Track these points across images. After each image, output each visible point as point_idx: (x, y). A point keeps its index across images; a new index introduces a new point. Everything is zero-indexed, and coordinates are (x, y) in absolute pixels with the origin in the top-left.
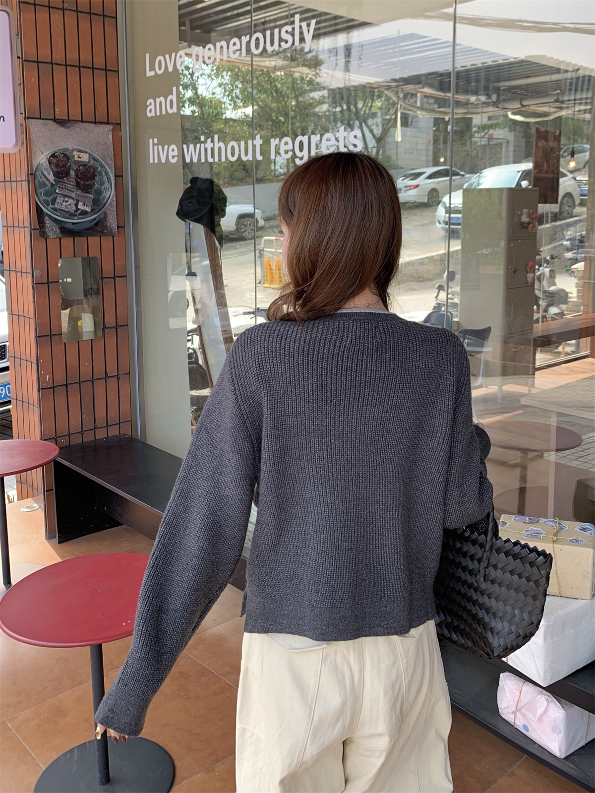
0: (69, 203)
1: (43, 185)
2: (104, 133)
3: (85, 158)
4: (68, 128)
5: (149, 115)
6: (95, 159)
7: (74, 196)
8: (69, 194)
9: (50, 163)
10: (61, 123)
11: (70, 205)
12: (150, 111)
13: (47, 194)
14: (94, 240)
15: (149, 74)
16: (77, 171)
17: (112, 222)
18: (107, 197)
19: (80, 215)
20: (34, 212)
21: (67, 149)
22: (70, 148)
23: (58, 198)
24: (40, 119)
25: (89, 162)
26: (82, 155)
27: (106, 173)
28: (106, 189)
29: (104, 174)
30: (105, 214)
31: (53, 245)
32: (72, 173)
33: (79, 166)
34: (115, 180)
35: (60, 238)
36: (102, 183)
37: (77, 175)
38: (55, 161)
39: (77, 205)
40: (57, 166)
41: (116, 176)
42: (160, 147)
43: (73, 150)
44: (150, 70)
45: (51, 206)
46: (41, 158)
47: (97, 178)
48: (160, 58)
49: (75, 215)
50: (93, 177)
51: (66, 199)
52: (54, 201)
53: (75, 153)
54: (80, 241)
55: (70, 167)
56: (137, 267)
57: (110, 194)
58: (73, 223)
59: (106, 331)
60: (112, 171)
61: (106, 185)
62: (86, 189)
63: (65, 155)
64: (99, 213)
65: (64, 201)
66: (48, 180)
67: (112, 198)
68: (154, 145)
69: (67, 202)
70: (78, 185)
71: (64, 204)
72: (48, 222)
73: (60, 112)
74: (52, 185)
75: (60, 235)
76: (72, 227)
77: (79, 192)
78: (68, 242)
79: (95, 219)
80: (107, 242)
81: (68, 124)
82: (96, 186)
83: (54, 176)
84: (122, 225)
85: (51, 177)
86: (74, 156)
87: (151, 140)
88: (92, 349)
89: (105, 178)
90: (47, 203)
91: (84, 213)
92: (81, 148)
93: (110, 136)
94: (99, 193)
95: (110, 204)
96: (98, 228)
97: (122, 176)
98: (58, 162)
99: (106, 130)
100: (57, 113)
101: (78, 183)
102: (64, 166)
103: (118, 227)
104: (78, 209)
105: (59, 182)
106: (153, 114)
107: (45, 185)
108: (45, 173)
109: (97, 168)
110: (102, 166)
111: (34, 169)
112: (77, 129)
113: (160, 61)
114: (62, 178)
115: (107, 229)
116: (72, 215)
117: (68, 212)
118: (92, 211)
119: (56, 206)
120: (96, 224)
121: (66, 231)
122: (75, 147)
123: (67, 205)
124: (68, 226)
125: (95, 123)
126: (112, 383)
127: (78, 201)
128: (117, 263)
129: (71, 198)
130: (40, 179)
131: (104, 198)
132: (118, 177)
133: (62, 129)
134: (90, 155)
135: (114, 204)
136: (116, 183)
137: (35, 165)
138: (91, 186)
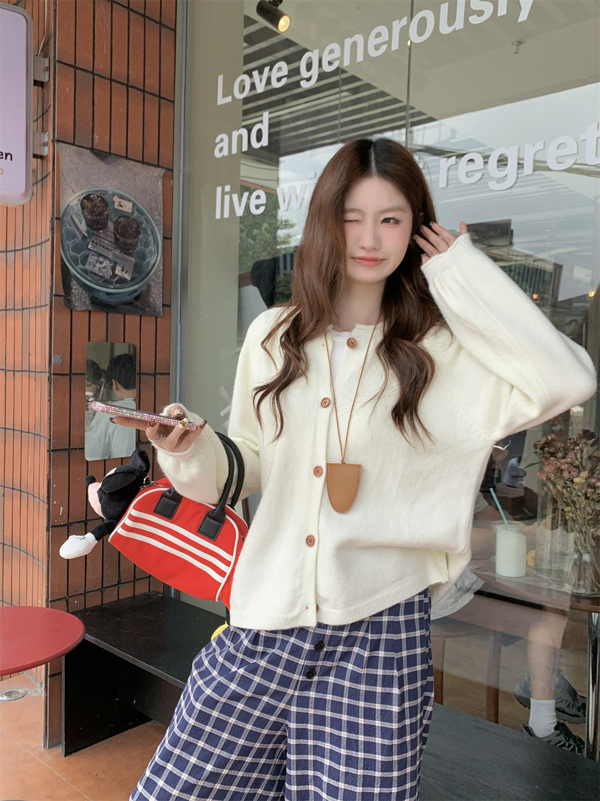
0: (104, 264)
1: (72, 235)
2: (152, 178)
3: (127, 207)
4: (109, 163)
5: (218, 155)
6: (140, 212)
7: (110, 256)
8: (105, 253)
9: (83, 208)
10: (101, 155)
11: (105, 267)
12: (221, 150)
13: (76, 249)
14: (132, 320)
15: (222, 100)
16: (116, 223)
17: (156, 298)
18: (152, 263)
19: (117, 282)
20: (57, 271)
21: (106, 192)
22: (110, 190)
23: (91, 256)
24: (74, 145)
25: (132, 213)
26: (124, 202)
27: (153, 232)
29: (149, 232)
30: (149, 286)
31: (80, 320)
32: (111, 225)
33: (120, 218)
34: (163, 242)
35: (90, 312)
36: (147, 245)
37: (116, 229)
38: (89, 205)
39: (113, 269)
40: (91, 212)
41: (164, 238)
42: (235, 196)
43: (114, 195)
44: (224, 96)
45: (80, 266)
46: (72, 199)
47: (141, 236)
48: (244, 77)
49: (111, 283)
50: (137, 233)
51: (101, 259)
52: (84, 260)
53: (115, 199)
54: (116, 319)
55: (108, 216)
57: (155, 259)
58: (108, 294)
60: (159, 230)
61: (152, 247)
62: (126, 249)
63: (103, 200)
64: (141, 284)
65: (97, 261)
66: (79, 230)
67: (158, 266)
68: (224, 194)
69: (101, 263)
70: (117, 243)
71: (98, 265)
72: (76, 288)
73: (100, 141)
74: (84, 237)
75: (90, 308)
76: (106, 298)
77: (117, 252)
78: (99, 319)
79: (136, 291)
80: (148, 324)
81: (110, 158)
82: (139, 247)
83: (87, 225)
84: (167, 303)
85: (83, 227)
86: (114, 202)
87: (219, 189)
89: (151, 238)
90: (75, 261)
91: (122, 281)
92: (123, 194)
93: (160, 184)
94: (142, 256)
95: (155, 273)
96: (138, 304)
97: (171, 239)
98: (93, 207)
99: (156, 175)
100: (96, 141)
101: (116, 239)
102: (100, 214)
103: (163, 305)
104: (114, 275)
105: (93, 234)
106: (225, 152)
107: (75, 237)
108: (76, 219)
109: (142, 224)
110: (147, 221)
111: (62, 212)
112: (120, 167)
114: (98, 229)
115: (149, 307)
116: (107, 282)
117: (102, 277)
118: (132, 279)
119: (87, 267)
120: (137, 298)
121: (99, 304)
122: (117, 191)
123: (102, 267)
124: (102, 297)
125: (143, 163)
127: (116, 264)
128: (159, 356)
129: (105, 257)
130: (69, 227)
131: (148, 263)
132: (167, 238)
133: (100, 164)
134: (134, 204)
135: (161, 273)
136: (163, 247)
137: (63, 206)
138: (132, 246)
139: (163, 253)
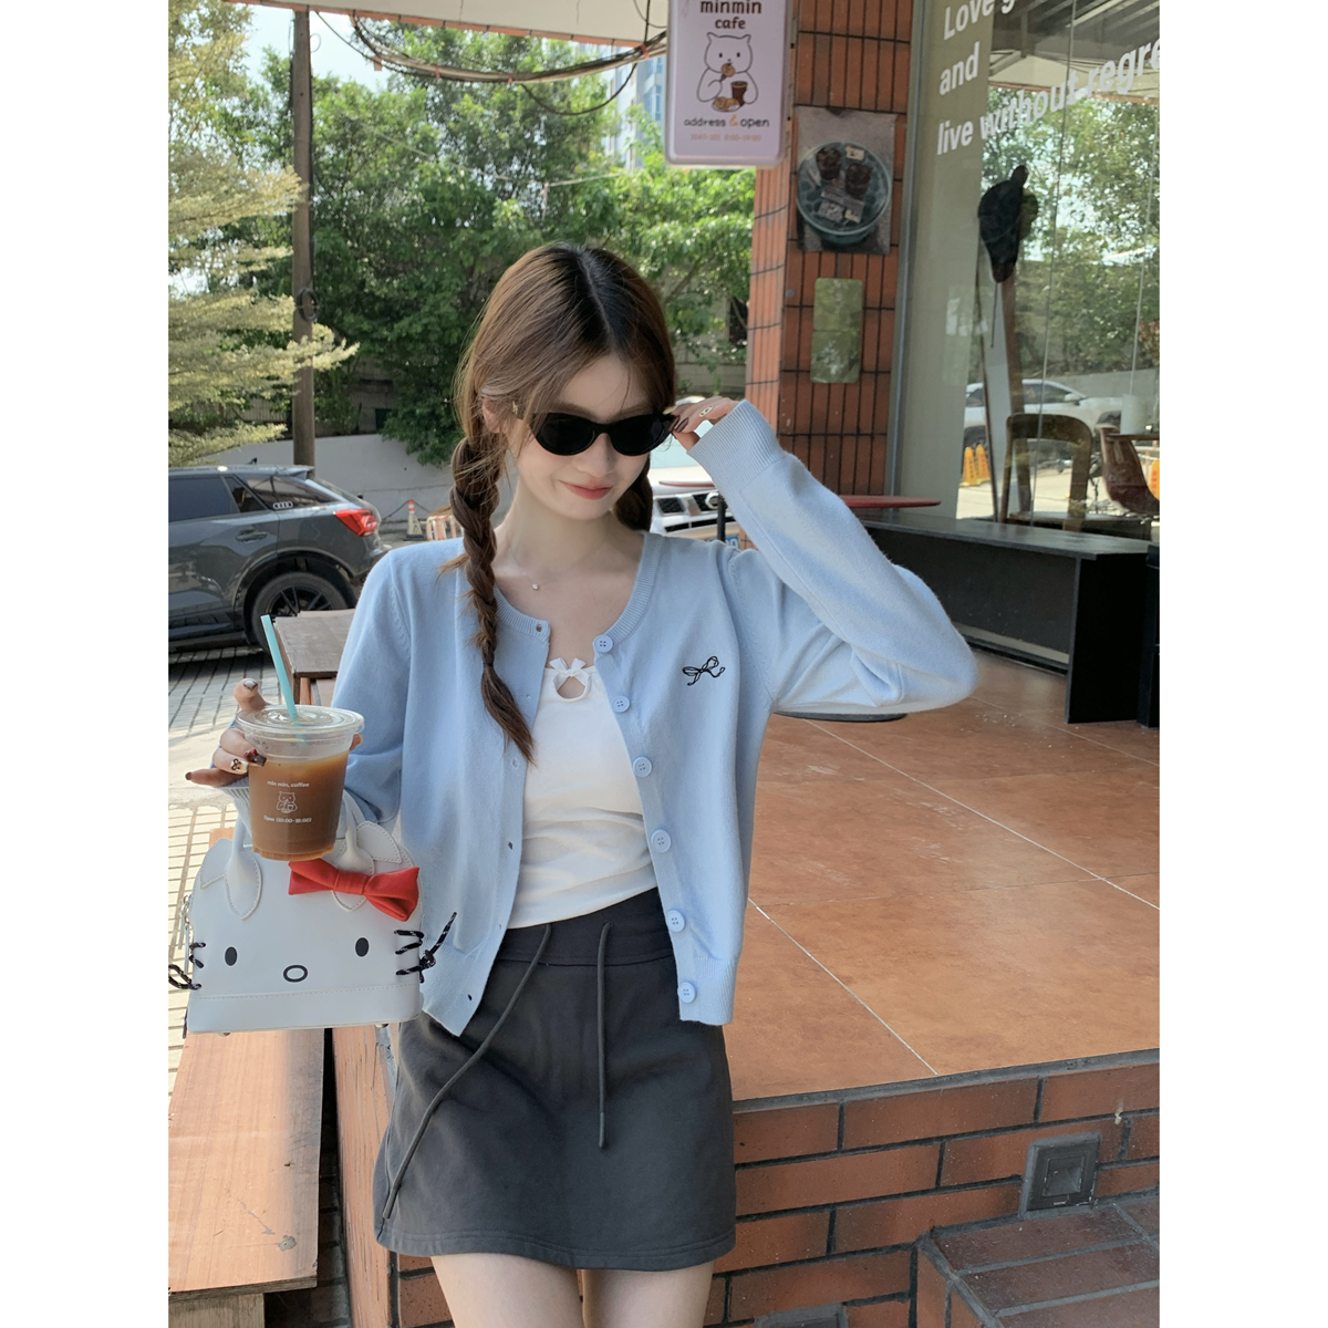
0: (836, 210)
1: (807, 186)
2: (884, 125)
3: (859, 155)
4: (843, 117)
5: (943, 92)
6: (871, 158)
7: (841, 202)
8: (837, 199)
9: (818, 159)
10: (836, 111)
11: (836, 213)
12: (945, 86)
13: (810, 198)
14: (860, 259)
15: (949, 34)
16: (848, 171)
17: (884, 238)
18: (881, 205)
19: (847, 225)
20: (793, 219)
21: (839, 144)
22: (843, 141)
23: (823, 203)
24: (811, 105)
25: (863, 160)
26: (856, 151)
27: (883, 176)
28: (880, 195)
29: (880, 176)
30: (877, 228)
31: (812, 260)
32: (843, 174)
33: (851, 166)
34: (893, 184)
35: (820, 253)
36: (877, 188)
37: (847, 177)
38: (823, 157)
39: (844, 213)
40: (825, 164)
41: (895, 180)
42: (952, 130)
43: (847, 145)
44: (950, 29)
45: (814, 213)
46: (808, 154)
47: (871, 181)
48: (964, 8)
49: (841, 226)
50: (868, 178)
51: (833, 205)
52: (817, 207)
53: (849, 149)
54: (845, 258)
55: (840, 166)
56: (909, 299)
57: (884, 202)
58: (838, 236)
59: (863, 375)
60: (890, 173)
61: (882, 190)
62: (856, 194)
63: (836, 152)
64: (870, 225)
65: (829, 207)
66: (813, 181)
67: (887, 207)
68: (945, 129)
69: (832, 209)
70: (848, 190)
71: (830, 211)
72: (808, 233)
73: (835, 98)
74: (818, 188)
75: (821, 249)
76: (835, 240)
77: (848, 198)
78: (829, 258)
79: (864, 232)
80: (875, 262)
81: (843, 112)
82: (869, 191)
83: (821, 176)
84: (895, 242)
85: (817, 178)
86: (845, 153)
87: (941, 126)
88: (845, 396)
89: (881, 182)
90: (808, 209)
91: (852, 224)
92: (856, 143)
93: (893, 129)
94: (872, 200)
95: (884, 214)
96: (866, 245)
97: (902, 181)
98: (827, 159)
99: (888, 121)
100: (832, 98)
101: (848, 186)
102: (834, 164)
103: (891, 245)
104: (844, 219)
105: (827, 183)
106: (948, 89)
107: (809, 187)
108: (811, 172)
109: (872, 169)
110: (878, 166)
111: (799, 167)
112: (854, 119)
113: (963, 13)
114: (831, 179)
115: (877, 246)
116: (837, 226)
117: (833, 222)
118: (862, 221)
119: (820, 213)
120: (865, 239)
121: (829, 245)
122: (850, 142)
123: (833, 212)
124: (830, 239)
125: (876, 111)
126: (865, 442)
127: (846, 208)
128: (885, 292)
129: (837, 204)
130: (804, 179)
131: (877, 206)
132: (898, 180)
133: (836, 119)
134: (866, 152)
135: (889, 214)
136: (893, 189)
137: (800, 160)
138: (863, 191)
139: (893, 193)
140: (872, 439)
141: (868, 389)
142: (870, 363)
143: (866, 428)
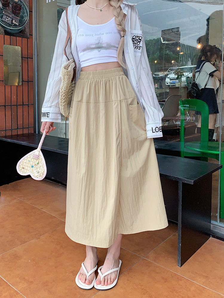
0: (9, 19)
6: (21, 1)
7: (11, 16)
8: (9, 15)
11: (9, 20)
14: (19, 39)
18: (26, 20)
23: (4, 16)
25: (18, 2)
29: (25, 9)
30: (25, 27)
31: (1, 38)
32: (10, 5)
33: (13, 3)
34: (29, 12)
35: (4, 35)
36: (24, 13)
37: (12, 7)
39: (12, 21)
40: (4, 1)
47: (21, 10)
49: (12, 26)
51: (7, 17)
52: (2, 17)
54: (13, 38)
55: (9, 3)
57: (27, 19)
58: (10, 29)
59: (23, 82)
60: (28, 8)
61: (26, 14)
62: (16, 14)
64: (22, 27)
65: (6, 18)
67: (28, 21)
69: (8, 19)
70: (13, 13)
71: (6, 19)
74: (1, 9)
76: (10, 31)
77: (13, 15)
78: (7, 37)
79: (20, 29)
80: (25, 40)
82: (21, 14)
83: (2, 5)
88: (17, 90)
89: (25, 11)
91: (15, 25)
94: (22, 17)
95: (27, 24)
96: (21, 33)
97: (32, 12)
101: (13, 11)
102: (7, 1)
103: (30, 35)
104: (13, 23)
105: (4, 8)
109: (22, 6)
110: (24, 5)
114: (6, 7)
115: (25, 35)
116: (10, 26)
117: (8, 23)
118: (19, 25)
119: (3, 19)
120: (20, 32)
121: (7, 32)
123: (8, 20)
124: (8, 30)
126: (26, 108)
127: (13, 19)
128: (29, 52)
129: (9, 17)
131: (24, 20)
132: (31, 11)
135: (29, 24)
136: (29, 14)
138: (19, 14)
139: (29, 17)
140: (28, 106)
141: (25, 88)
142: (26, 78)
143: (26, 102)
